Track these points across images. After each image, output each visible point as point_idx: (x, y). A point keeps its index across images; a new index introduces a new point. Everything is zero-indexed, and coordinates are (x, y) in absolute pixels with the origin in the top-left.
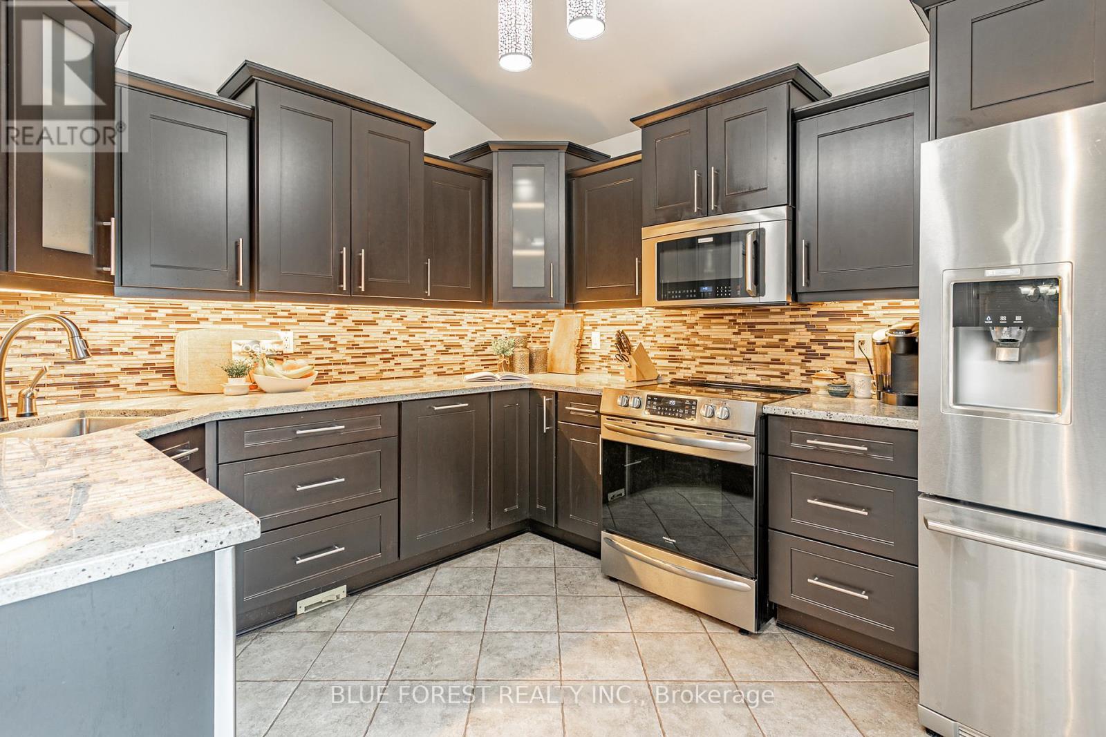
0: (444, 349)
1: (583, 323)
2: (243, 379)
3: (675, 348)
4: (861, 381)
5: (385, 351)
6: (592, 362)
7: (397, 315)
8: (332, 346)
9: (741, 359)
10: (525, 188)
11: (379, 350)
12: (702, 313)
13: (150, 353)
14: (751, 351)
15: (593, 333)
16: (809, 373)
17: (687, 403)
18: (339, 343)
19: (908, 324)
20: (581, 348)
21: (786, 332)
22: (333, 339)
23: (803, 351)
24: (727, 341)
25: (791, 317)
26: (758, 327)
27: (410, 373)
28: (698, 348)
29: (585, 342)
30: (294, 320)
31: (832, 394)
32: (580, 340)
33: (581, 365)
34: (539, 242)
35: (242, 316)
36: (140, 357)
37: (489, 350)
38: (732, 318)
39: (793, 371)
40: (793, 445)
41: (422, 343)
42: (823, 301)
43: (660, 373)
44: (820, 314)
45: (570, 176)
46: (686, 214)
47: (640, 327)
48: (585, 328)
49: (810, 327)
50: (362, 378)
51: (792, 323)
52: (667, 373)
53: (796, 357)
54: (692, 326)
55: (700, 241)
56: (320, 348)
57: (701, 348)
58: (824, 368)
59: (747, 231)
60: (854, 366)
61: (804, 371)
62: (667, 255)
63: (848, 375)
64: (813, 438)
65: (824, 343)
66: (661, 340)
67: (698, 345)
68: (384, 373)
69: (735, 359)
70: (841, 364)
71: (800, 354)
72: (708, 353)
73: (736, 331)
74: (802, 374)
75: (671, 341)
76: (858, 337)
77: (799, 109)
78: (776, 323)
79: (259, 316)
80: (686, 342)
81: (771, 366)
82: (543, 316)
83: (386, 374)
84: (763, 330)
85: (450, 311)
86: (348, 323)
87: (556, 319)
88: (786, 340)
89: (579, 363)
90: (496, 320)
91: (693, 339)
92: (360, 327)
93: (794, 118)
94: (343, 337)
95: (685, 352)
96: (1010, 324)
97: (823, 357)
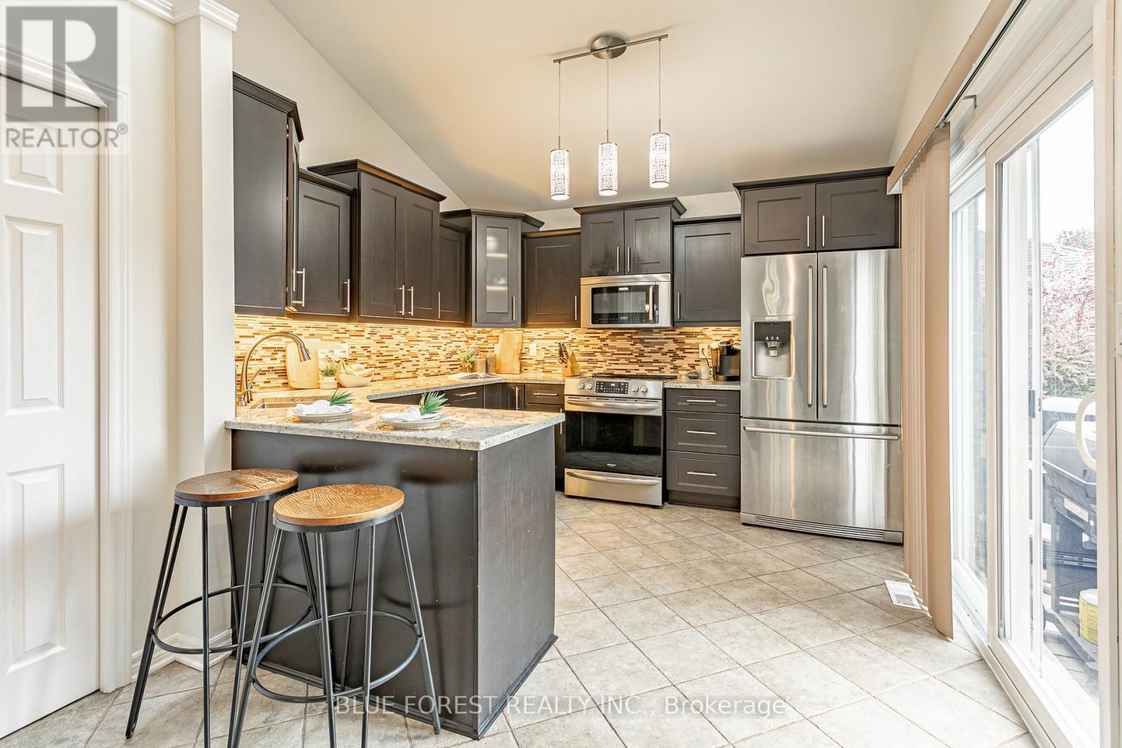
0: (429, 357)
1: (523, 338)
2: (333, 378)
3: (593, 354)
4: (704, 370)
5: (397, 358)
6: (531, 365)
7: (403, 332)
8: (368, 354)
9: (635, 360)
10: (491, 242)
11: (394, 358)
12: (610, 332)
13: (272, 359)
14: (641, 355)
15: (531, 345)
16: (675, 368)
17: (622, 384)
18: (372, 352)
19: (727, 339)
20: (521, 355)
21: (662, 344)
22: (369, 349)
23: (672, 355)
24: (626, 349)
25: (665, 335)
26: (646, 341)
27: (410, 375)
28: (607, 354)
29: (524, 351)
30: (347, 335)
31: (690, 378)
32: (521, 350)
33: (523, 367)
34: (503, 281)
35: (320, 332)
36: (267, 362)
37: (455, 357)
38: (629, 335)
39: (666, 366)
40: (680, 403)
41: (418, 352)
42: (683, 327)
43: (582, 371)
44: (681, 333)
45: (524, 236)
46: (611, 272)
47: (567, 340)
48: (524, 341)
49: (675, 341)
50: (385, 378)
51: (665, 339)
52: (587, 370)
53: (668, 358)
54: (603, 340)
55: (620, 289)
56: (361, 355)
57: (610, 354)
58: (684, 364)
59: (649, 286)
60: (698, 363)
61: (672, 366)
62: (597, 296)
63: (696, 367)
64: (689, 399)
65: (683, 350)
66: (582, 349)
67: (608, 352)
68: (397, 374)
69: (631, 360)
70: (692, 362)
71: (670, 357)
72: (614, 357)
73: (632, 343)
74: (671, 368)
75: (589, 350)
76: (701, 346)
77: (675, 220)
78: (657, 339)
79: (329, 333)
80: (600, 350)
81: (654, 364)
82: (488, 332)
83: (398, 375)
84: (649, 343)
85: (433, 328)
86: (377, 337)
87: (501, 335)
88: (662, 349)
89: (521, 366)
90: (458, 335)
91: (604, 349)
92: (384, 340)
93: (674, 224)
94: (375, 348)
95: (599, 357)
96: (775, 340)
97: (683, 358)
